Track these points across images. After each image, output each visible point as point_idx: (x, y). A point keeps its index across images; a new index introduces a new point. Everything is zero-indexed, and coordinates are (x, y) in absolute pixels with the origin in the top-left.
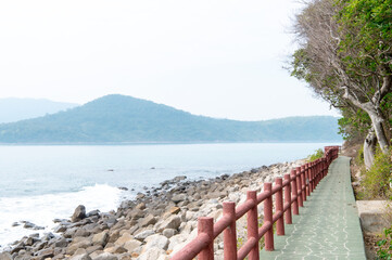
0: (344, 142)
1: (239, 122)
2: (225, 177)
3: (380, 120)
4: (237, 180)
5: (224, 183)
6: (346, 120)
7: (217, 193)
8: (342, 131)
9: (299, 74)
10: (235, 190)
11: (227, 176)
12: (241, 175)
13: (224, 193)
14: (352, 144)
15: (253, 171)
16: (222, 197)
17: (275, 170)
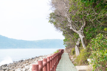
0: (65, 48)
1: (26, 41)
2: (22, 61)
3: (83, 37)
4: (27, 62)
5: (22, 63)
6: (66, 40)
7: (20, 66)
8: (65, 44)
9: (51, 22)
10: (27, 65)
11: (23, 60)
12: (28, 60)
13: (22, 66)
14: (68, 48)
15: (33, 59)
16: (22, 68)
17: (41, 58)
